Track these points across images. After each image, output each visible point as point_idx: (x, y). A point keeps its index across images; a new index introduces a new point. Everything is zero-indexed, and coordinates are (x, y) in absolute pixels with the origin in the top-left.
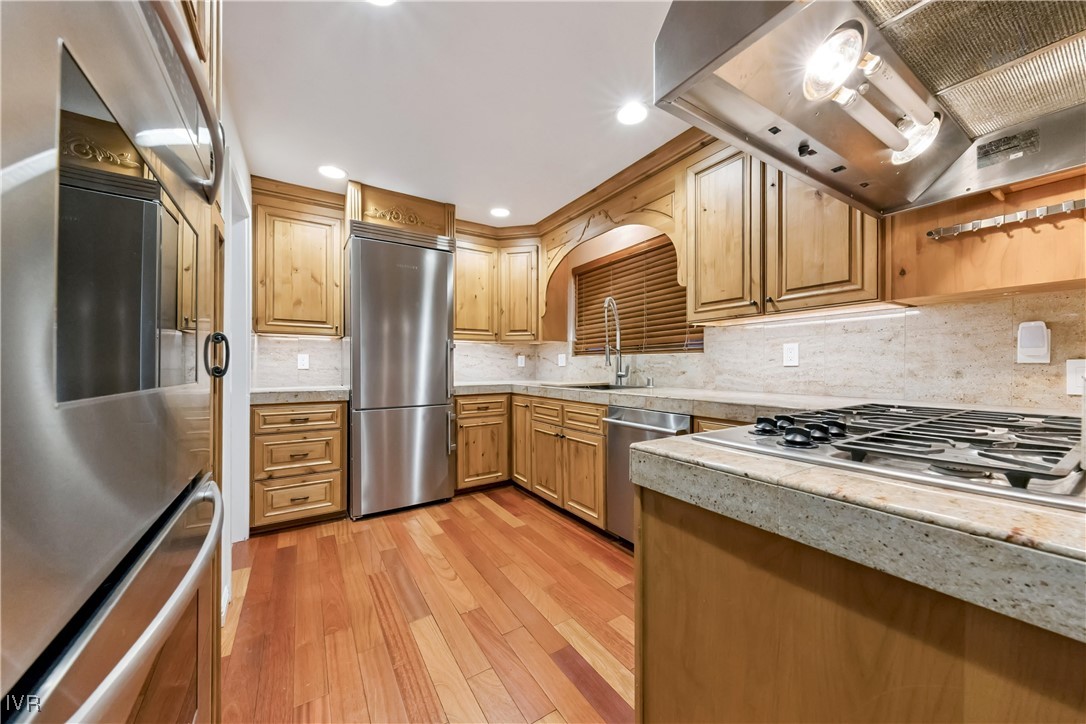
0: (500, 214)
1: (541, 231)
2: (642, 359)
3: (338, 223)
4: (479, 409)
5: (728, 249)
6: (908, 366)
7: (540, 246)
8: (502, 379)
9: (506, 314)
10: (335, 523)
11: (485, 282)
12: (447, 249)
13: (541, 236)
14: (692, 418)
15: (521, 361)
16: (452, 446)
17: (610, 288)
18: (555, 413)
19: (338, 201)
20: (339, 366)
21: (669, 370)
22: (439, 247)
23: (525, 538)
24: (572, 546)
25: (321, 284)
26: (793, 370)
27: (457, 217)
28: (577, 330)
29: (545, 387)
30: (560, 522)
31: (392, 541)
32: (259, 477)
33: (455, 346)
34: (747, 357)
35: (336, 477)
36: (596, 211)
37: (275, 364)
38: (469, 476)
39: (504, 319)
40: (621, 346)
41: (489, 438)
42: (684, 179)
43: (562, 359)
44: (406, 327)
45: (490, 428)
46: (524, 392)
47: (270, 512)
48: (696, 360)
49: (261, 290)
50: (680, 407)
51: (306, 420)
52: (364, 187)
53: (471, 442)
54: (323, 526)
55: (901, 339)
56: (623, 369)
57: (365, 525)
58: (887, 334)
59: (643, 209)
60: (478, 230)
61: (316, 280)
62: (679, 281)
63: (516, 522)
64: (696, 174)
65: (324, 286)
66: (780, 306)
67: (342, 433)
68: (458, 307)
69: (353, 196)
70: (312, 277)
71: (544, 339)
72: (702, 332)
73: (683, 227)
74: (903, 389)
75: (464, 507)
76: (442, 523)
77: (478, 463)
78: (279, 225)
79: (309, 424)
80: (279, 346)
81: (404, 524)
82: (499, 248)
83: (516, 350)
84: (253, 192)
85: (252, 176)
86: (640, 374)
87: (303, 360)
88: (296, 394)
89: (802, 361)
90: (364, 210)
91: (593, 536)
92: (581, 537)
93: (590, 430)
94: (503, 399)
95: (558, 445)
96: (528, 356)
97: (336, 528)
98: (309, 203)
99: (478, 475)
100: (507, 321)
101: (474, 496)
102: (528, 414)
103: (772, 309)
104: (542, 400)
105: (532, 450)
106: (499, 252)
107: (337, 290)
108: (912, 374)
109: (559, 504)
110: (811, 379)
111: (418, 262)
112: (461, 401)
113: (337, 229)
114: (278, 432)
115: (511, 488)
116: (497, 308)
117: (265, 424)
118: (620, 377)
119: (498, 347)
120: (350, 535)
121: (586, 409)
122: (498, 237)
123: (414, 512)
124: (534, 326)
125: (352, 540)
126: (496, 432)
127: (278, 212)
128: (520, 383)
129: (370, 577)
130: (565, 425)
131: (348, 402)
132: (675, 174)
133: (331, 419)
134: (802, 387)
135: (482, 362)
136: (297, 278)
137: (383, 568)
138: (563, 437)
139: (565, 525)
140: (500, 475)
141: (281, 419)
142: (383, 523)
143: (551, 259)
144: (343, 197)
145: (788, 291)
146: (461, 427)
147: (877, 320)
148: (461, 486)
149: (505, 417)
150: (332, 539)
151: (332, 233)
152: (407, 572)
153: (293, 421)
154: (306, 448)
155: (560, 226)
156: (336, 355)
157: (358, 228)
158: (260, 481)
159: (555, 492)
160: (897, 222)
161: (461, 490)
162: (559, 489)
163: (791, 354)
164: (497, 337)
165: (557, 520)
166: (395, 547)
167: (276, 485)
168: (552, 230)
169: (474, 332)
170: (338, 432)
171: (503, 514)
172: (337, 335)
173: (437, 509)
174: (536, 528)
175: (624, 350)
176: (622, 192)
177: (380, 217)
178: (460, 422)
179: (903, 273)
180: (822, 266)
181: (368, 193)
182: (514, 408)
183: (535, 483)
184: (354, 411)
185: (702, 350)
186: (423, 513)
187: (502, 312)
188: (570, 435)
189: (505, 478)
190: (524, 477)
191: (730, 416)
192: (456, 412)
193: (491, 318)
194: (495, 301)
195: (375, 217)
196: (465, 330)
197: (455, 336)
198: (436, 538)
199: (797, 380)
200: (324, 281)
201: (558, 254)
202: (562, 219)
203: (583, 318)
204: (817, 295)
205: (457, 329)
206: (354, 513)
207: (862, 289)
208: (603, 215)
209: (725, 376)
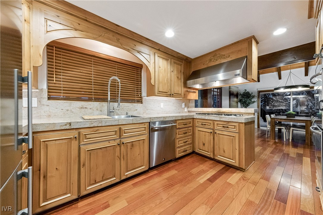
18: (113, 133)
26: (162, 109)
48: (141, 106)
64: (158, 56)
72: (141, 98)
73: (153, 68)
93: (140, 134)
130: (122, 137)
145: (174, 93)
162: (117, 172)
179: (185, 95)
185: (142, 103)
204: (178, 95)
208: (115, 38)
209: (149, 111)
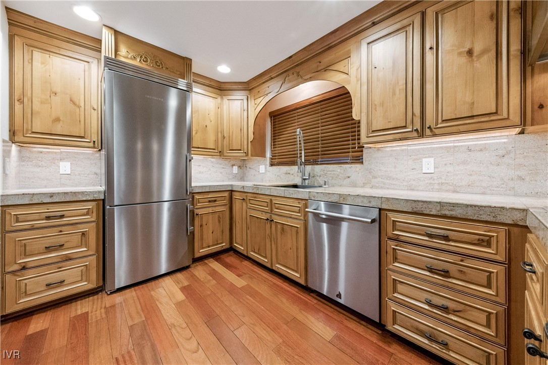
0: (224, 70)
1: (250, 87)
2: (318, 169)
3: (96, 61)
4: (210, 201)
5: (394, 93)
6: (517, 173)
7: (249, 96)
8: (223, 181)
9: (227, 139)
10: (91, 298)
11: (212, 118)
12: (185, 89)
13: (250, 90)
14: (380, 210)
15: (235, 169)
16: (190, 228)
17: (296, 124)
18: (265, 204)
19: (95, 44)
20: (98, 171)
21: (338, 175)
22: (179, 87)
23: (248, 297)
24: (284, 300)
25: (79, 107)
26: (429, 176)
27: (193, 70)
28: (272, 151)
29: (256, 187)
30: (271, 279)
31: (141, 313)
32: (11, 269)
33: (192, 158)
34: (395, 167)
35: (92, 261)
36: (291, 72)
37: (38, 170)
38: (203, 248)
39: (226, 142)
40: (305, 161)
41: (217, 220)
42: (359, 47)
43: (262, 169)
44: (155, 146)
45: (218, 214)
46: (242, 190)
47: (23, 298)
48: (358, 169)
49: (18, 107)
50: (370, 202)
51: (62, 216)
52: (116, 33)
53: (204, 223)
54: (79, 302)
55: (512, 155)
56: (307, 174)
57: (118, 298)
58: (501, 152)
59: (326, 69)
60: (207, 82)
61: (74, 104)
62: (354, 117)
63: (240, 282)
64: (368, 44)
65: (82, 109)
66: (437, 131)
67: (97, 224)
68: (194, 133)
69: (107, 39)
70: (71, 100)
71: (252, 156)
72: (362, 151)
73: (357, 81)
74: (514, 188)
75: (199, 271)
76: (184, 289)
77: (209, 237)
78: (38, 55)
79: (65, 219)
80: (41, 155)
81: (153, 293)
82: (222, 96)
83: (232, 162)
84: (10, 24)
85: (6, 8)
86: (318, 178)
87: (65, 167)
88: (52, 195)
89: (436, 170)
90: (116, 51)
91: (296, 290)
92: (288, 291)
93: (293, 216)
94: (226, 194)
95: (268, 225)
96: (239, 167)
97: (91, 303)
98: (68, 42)
99: (209, 247)
100: (228, 144)
101: (206, 261)
102: (244, 204)
103: (430, 134)
104: (255, 195)
105: (247, 228)
106: (222, 98)
107: (94, 113)
108: (521, 178)
109: (269, 265)
110: (443, 181)
111: (164, 97)
112: (197, 197)
113: (94, 65)
114: (33, 228)
115: (231, 253)
116: (221, 135)
117: (17, 221)
118: (305, 179)
119: (221, 161)
120: (103, 310)
121: (290, 202)
122: (220, 88)
123: (161, 280)
124: (246, 147)
125: (104, 316)
126: (221, 216)
127: (36, 44)
128: (237, 184)
129: (117, 359)
130: (273, 212)
131: (104, 200)
132: (351, 45)
133: (87, 214)
134: (436, 187)
135: (210, 170)
136: (56, 100)
137: (131, 346)
138: (272, 220)
139: (275, 281)
140: (225, 245)
141: (37, 216)
142: (134, 293)
143: (257, 105)
144: (99, 41)
145: (443, 121)
146: (197, 214)
147: (493, 143)
148: (197, 255)
149: (228, 206)
150: (85, 316)
151: (90, 68)
152: (153, 346)
153: (48, 218)
154: (62, 240)
155: (264, 83)
156: (96, 164)
157: (112, 64)
158: (13, 273)
159: (265, 257)
160: (536, 70)
161: (198, 258)
162: (269, 255)
163: (428, 165)
164: (221, 153)
165: (268, 277)
166: (144, 319)
167: (30, 274)
168: (258, 86)
169: (205, 150)
170: (94, 224)
171: (230, 276)
172: (94, 147)
173: (179, 276)
174: (255, 286)
175: (307, 162)
176: (309, 59)
177: (131, 59)
178: (196, 211)
179: (541, 107)
180: (473, 103)
181: (120, 38)
182: (234, 200)
183: (249, 249)
184: (108, 207)
185: (362, 163)
186: (168, 281)
187: (224, 137)
188: (277, 219)
189: (228, 246)
190: (242, 246)
191: (415, 210)
192: (193, 204)
193: (216, 141)
194: (219, 130)
195: (127, 58)
196: (199, 148)
197: (192, 152)
198: (179, 305)
199: (432, 182)
200: (82, 105)
201: (262, 101)
202: (266, 77)
203: (276, 143)
204: (469, 124)
205: (193, 147)
206: (108, 288)
207: (508, 118)
208: (295, 75)
209: (379, 179)
